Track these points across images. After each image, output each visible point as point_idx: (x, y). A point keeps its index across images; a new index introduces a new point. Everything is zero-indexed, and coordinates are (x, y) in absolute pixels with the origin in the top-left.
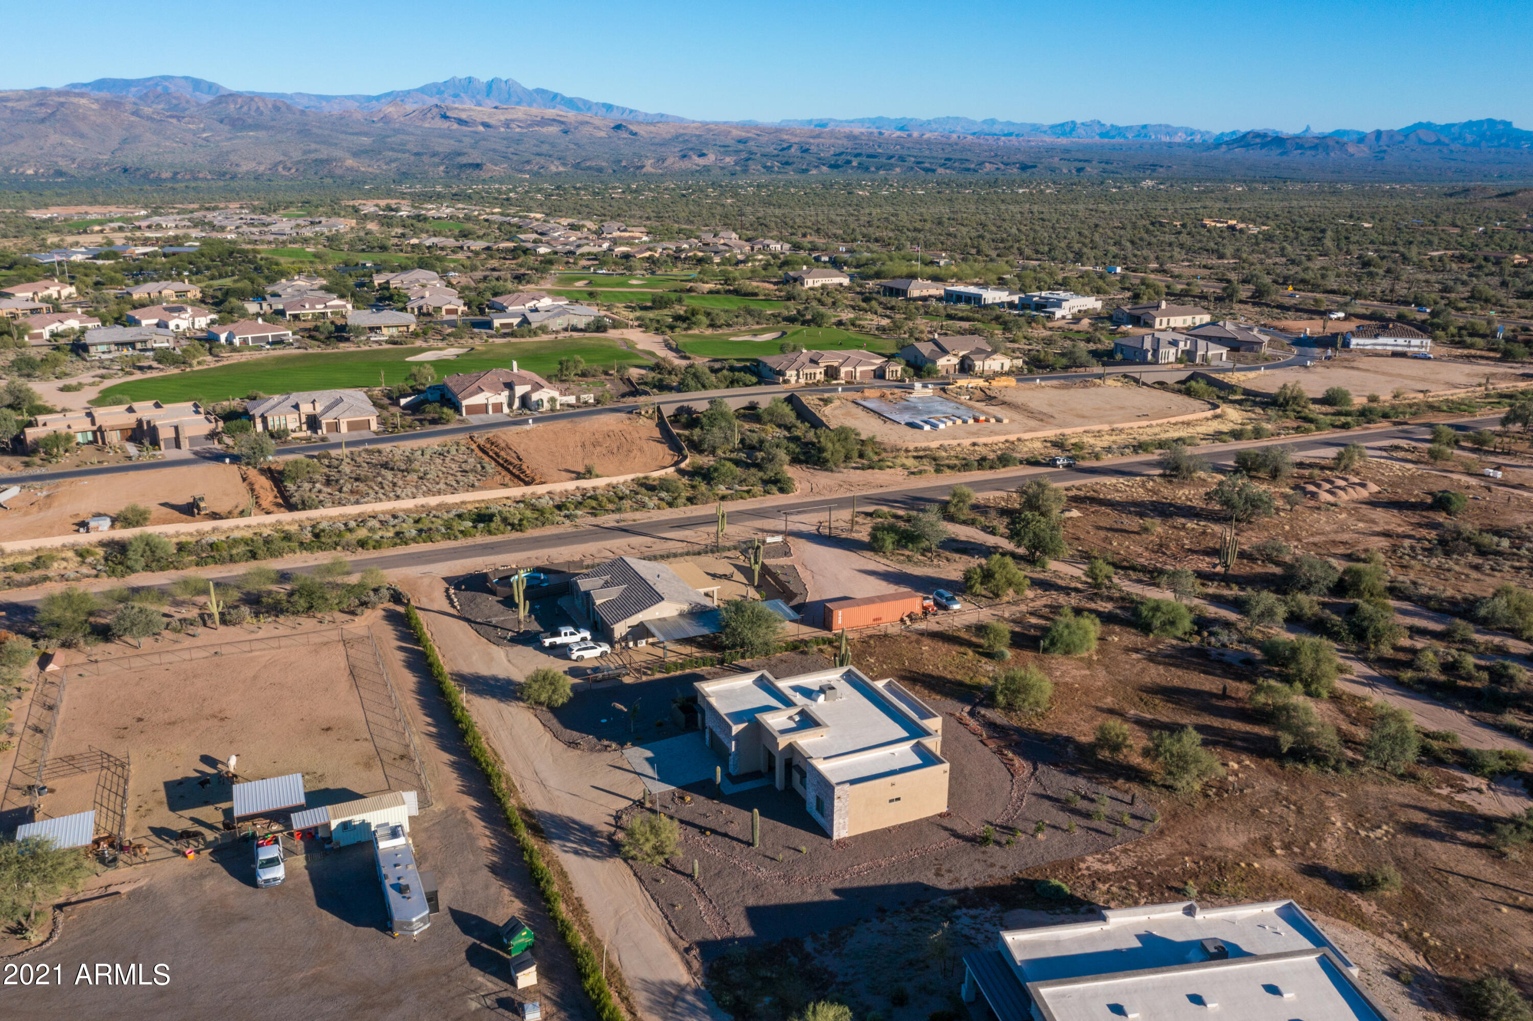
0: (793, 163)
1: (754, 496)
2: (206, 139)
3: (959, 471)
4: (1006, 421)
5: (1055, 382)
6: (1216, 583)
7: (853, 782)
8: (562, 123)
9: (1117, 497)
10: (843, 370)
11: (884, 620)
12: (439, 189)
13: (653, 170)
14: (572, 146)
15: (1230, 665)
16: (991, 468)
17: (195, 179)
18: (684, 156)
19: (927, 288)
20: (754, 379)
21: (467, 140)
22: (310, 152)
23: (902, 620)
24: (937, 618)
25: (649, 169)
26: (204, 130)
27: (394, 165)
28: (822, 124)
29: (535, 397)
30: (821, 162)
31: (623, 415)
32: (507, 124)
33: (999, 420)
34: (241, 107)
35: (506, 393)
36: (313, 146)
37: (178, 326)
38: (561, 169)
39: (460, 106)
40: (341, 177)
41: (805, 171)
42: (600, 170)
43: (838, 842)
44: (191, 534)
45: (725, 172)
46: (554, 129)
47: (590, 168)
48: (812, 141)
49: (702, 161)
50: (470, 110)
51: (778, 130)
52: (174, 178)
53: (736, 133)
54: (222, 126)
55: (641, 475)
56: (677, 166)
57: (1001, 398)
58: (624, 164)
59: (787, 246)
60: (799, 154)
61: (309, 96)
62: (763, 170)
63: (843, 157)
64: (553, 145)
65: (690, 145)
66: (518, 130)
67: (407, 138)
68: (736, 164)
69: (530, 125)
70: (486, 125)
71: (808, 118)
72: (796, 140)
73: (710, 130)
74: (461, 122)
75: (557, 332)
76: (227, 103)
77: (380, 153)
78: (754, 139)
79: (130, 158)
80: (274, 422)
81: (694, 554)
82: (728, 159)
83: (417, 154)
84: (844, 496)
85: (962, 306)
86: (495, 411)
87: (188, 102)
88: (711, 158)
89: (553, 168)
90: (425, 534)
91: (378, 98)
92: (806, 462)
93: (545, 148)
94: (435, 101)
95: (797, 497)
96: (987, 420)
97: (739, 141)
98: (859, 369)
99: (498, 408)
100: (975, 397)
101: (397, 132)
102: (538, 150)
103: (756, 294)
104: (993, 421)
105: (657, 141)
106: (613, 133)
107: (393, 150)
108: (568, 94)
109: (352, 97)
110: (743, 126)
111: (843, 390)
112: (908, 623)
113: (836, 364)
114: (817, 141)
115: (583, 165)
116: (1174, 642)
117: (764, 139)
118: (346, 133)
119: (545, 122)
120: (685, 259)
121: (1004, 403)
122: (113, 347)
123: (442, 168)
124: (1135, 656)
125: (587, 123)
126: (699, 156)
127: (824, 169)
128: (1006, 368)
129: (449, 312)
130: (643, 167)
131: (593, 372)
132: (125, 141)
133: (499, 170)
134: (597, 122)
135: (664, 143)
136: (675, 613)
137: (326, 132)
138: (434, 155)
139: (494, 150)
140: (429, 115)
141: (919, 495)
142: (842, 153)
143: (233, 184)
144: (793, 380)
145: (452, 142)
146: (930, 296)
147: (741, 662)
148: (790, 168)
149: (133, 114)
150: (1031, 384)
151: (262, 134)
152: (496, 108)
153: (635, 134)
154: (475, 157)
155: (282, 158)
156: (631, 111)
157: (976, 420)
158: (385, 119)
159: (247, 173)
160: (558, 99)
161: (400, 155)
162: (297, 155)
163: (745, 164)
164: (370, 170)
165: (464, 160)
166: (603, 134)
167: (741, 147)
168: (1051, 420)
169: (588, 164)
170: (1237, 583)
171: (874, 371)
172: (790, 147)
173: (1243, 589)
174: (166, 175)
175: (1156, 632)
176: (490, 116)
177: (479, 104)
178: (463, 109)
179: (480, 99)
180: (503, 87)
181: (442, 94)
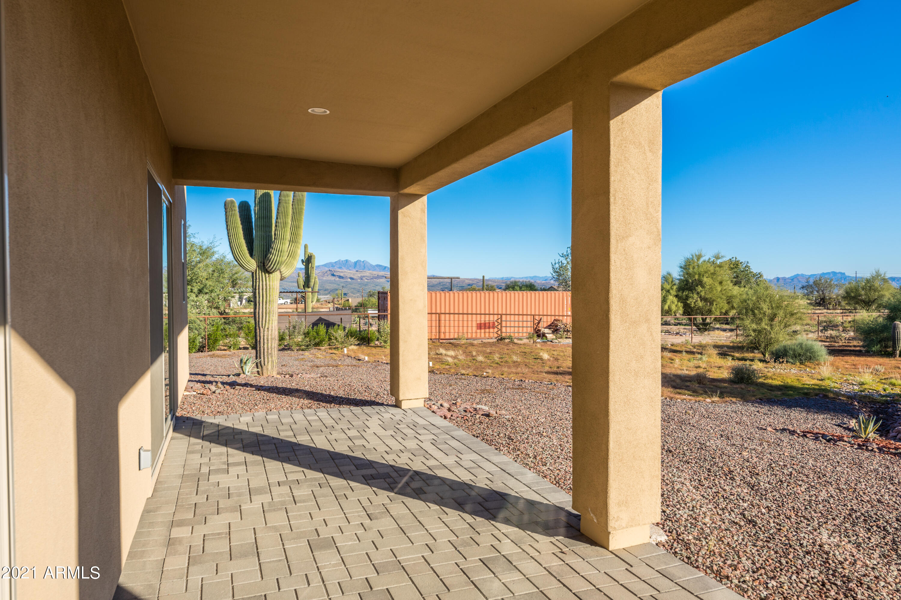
21: (342, 284)
32: (361, 278)
39: (340, 270)
50: (345, 272)
53: (467, 281)
66: (366, 280)
69: (372, 279)
70: (351, 278)
74: (340, 277)
94: (327, 269)
97: (469, 285)
140: (326, 274)
145: (335, 285)
152: (357, 271)
176: (354, 275)
177: (350, 270)
178: (342, 272)
179: (350, 268)
180: (362, 263)
181: (333, 266)
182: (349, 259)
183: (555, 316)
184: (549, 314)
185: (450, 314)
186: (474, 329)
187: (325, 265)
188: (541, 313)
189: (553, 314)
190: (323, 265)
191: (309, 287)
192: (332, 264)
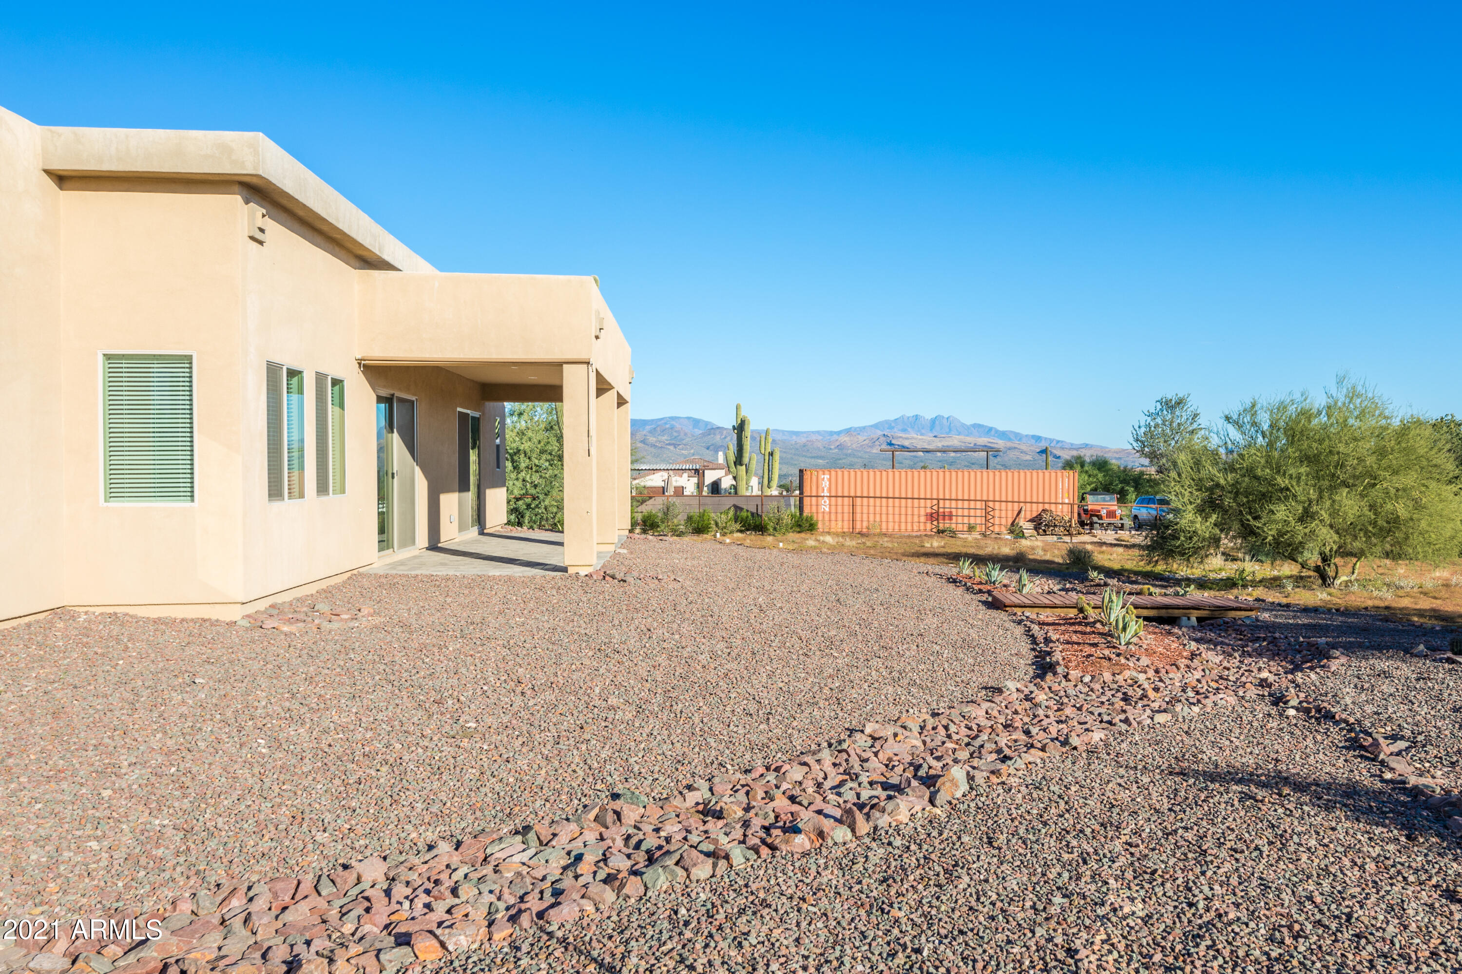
34: (725, 437)
39: (904, 436)
50: (913, 438)
54: (708, 451)
61: (783, 432)
67: (856, 460)
74: (903, 448)
76: (715, 434)
87: (686, 434)
91: (839, 433)
94: (880, 433)
106: (1038, 457)
108: (1001, 428)
109: (818, 432)
118: (806, 456)
125: (1015, 448)
134: (1023, 447)
140: (877, 443)
149: (641, 442)
152: (935, 437)
153: (1058, 457)
156: (1058, 442)
158: (840, 447)
160: (993, 432)
176: (929, 443)
177: (922, 434)
178: (907, 438)
179: (923, 431)
180: (945, 421)
181: (891, 428)
182: (921, 413)
183: (1044, 503)
184: (1035, 500)
185: (887, 498)
186: (923, 519)
187: (876, 426)
188: (1022, 499)
189: (1041, 500)
190: (872, 426)
191: (741, 465)
192: (889, 424)
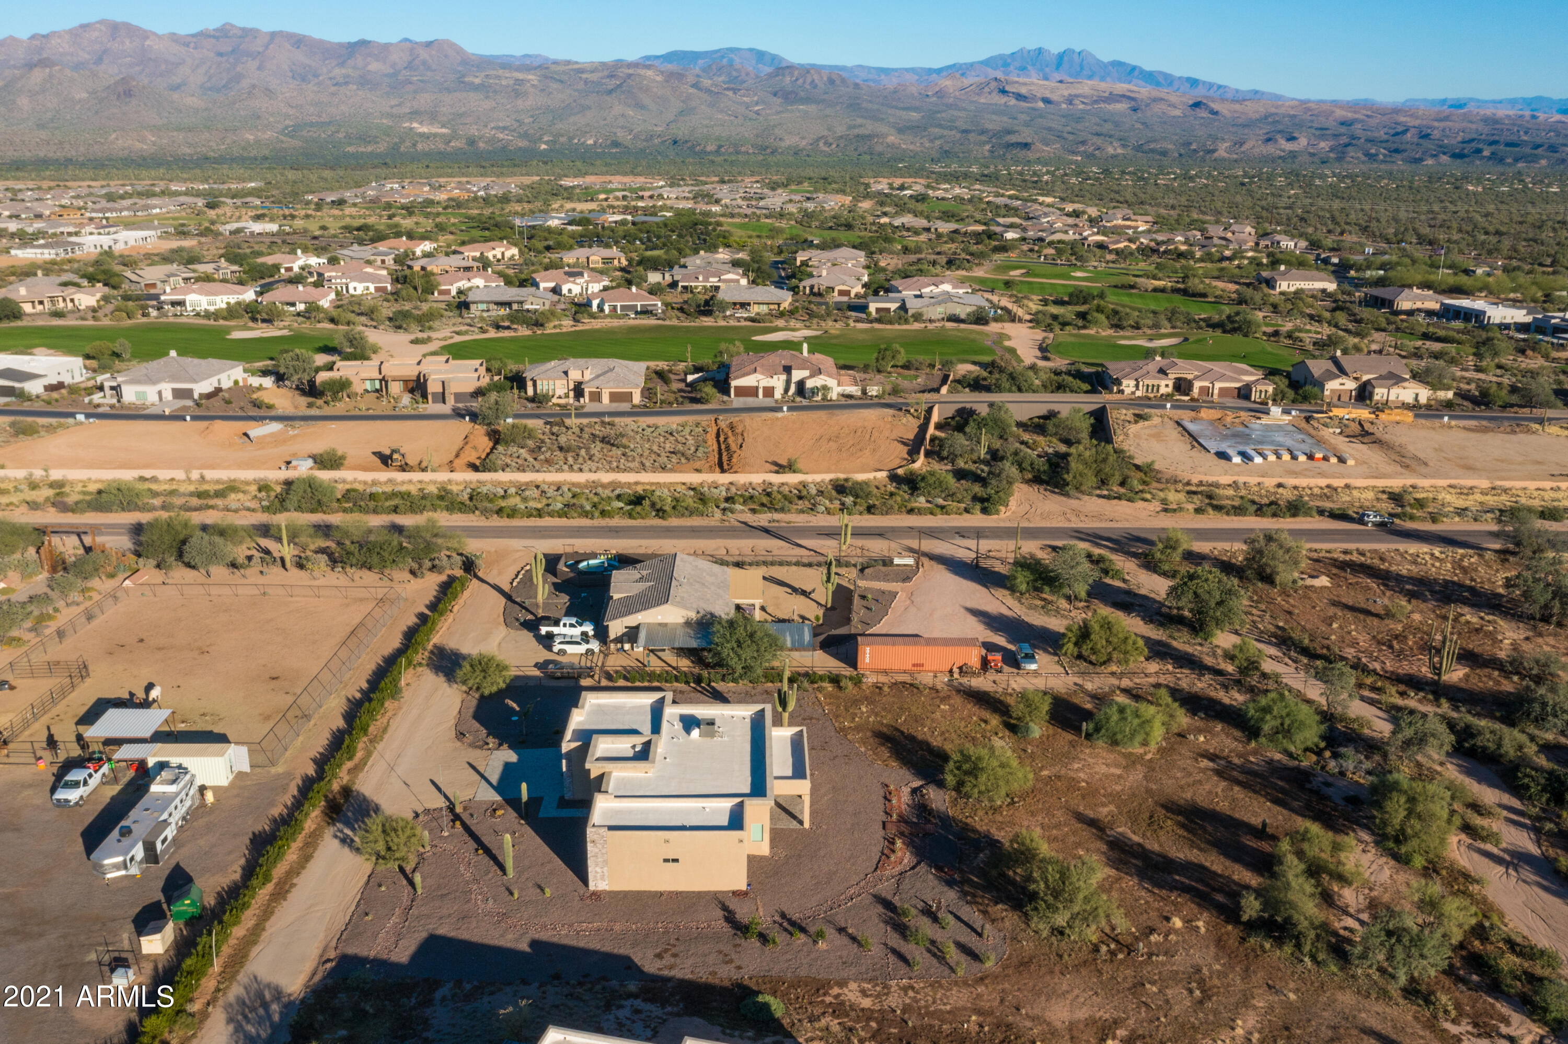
0: (1405, 151)
1: (947, 513)
2: (757, 113)
3: (1228, 514)
4: (1351, 462)
5: (1472, 423)
6: (1421, 694)
7: (612, 828)
8: (1133, 99)
9: (1405, 569)
10: (1197, 385)
11: (926, 668)
12: (974, 169)
13: (1226, 155)
14: (1138, 126)
15: (1322, 798)
16: (1274, 515)
17: (738, 153)
18: (1269, 140)
19: (1423, 299)
20: (1086, 387)
21: (1023, 117)
22: (855, 127)
23: (951, 671)
24: (997, 678)
25: (1222, 153)
26: (757, 104)
27: (938, 143)
28: (1459, 105)
29: (810, 384)
30: (1443, 149)
31: (891, 411)
32: (1070, 100)
33: (1342, 460)
34: (797, 79)
35: (783, 377)
36: (859, 121)
37: (570, 291)
38: (1119, 151)
39: (1023, 81)
40: (880, 154)
41: (1418, 161)
42: (1164, 153)
43: (594, 893)
44: (365, 483)
45: (1316, 159)
46: (1122, 107)
47: (1152, 151)
48: (1436, 124)
49: (1289, 146)
50: (1033, 84)
51: (1396, 111)
52: (717, 152)
53: (1340, 113)
54: (775, 99)
55: (842, 476)
56: (1256, 151)
57: (1379, 435)
58: (1194, 147)
59: (1303, 244)
60: (1415, 140)
62: (1363, 158)
63: (1474, 145)
64: (1117, 124)
65: (1280, 127)
66: (1081, 107)
67: (958, 113)
68: (1332, 149)
69: (1096, 102)
70: (1046, 101)
71: (1442, 96)
72: (1417, 123)
73: (1309, 109)
74: (1020, 97)
75: (931, 321)
76: (784, 75)
77: (925, 129)
78: (1361, 121)
79: (681, 131)
80: (542, 386)
81: (805, 565)
82: (1322, 144)
83: (966, 131)
84: (1061, 525)
85: (1458, 324)
86: (765, 395)
87: (747, 74)
88: (1303, 142)
89: (1110, 150)
90: (568, 510)
91: (938, 71)
92: (1047, 483)
93: (1107, 127)
94: (987, 75)
95: (1003, 520)
96: (1325, 459)
97: (1342, 124)
98: (1218, 385)
99: (769, 392)
100: (1348, 431)
101: (950, 106)
102: (1098, 129)
103: (1204, 295)
104: (1334, 460)
105: (1240, 121)
106: (1189, 112)
107: (940, 126)
109: (913, 70)
110: (1353, 106)
111: (1173, 407)
112: (956, 676)
113: (1190, 377)
114: (1442, 125)
115: (1146, 148)
116: (1278, 756)
117: (1373, 122)
118: (896, 108)
119: (1113, 98)
120: (1165, 252)
121: (1378, 442)
122: (492, 306)
123: (987, 147)
124: (1205, 763)
125: (1163, 99)
126: (1288, 140)
127: (1444, 158)
128: (1423, 400)
129: (841, 293)
130: (1214, 151)
131: (916, 364)
132: (681, 113)
133: (1047, 150)
134: (1173, 98)
135: (1249, 124)
136: (682, 621)
137: (875, 107)
138: (983, 132)
139: (1050, 129)
140: (987, 89)
141: (1143, 535)
142: (1472, 140)
143: (772, 159)
144: (1128, 391)
145: (1005, 119)
146: (1419, 310)
147: (719, 686)
148: (1399, 156)
149: (693, 86)
150: (1437, 423)
151: (812, 108)
152: (1062, 82)
153: (1216, 113)
154: (1025, 135)
155: (826, 133)
156: (1219, 87)
157: (1311, 457)
158: (940, 93)
159: (789, 147)
160: (1136, 73)
161: (946, 132)
162: (841, 130)
163: (1341, 152)
164: (912, 147)
165: (1013, 139)
166: (1177, 113)
167: (1343, 130)
168: (1423, 469)
169: (1152, 146)
170: (1451, 699)
171: (1239, 389)
172: (1405, 132)
173: (1456, 708)
174: (711, 148)
175: (1263, 740)
176: (1053, 91)
178: (1025, 84)
181: (1004, 67)
